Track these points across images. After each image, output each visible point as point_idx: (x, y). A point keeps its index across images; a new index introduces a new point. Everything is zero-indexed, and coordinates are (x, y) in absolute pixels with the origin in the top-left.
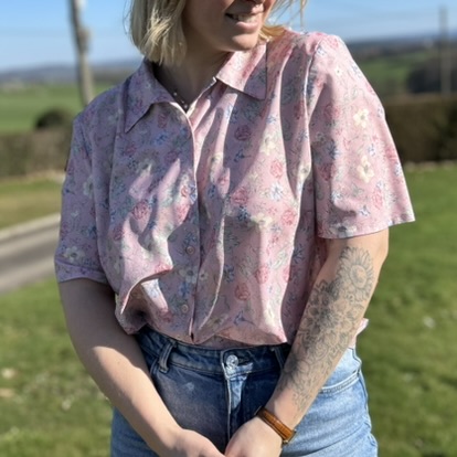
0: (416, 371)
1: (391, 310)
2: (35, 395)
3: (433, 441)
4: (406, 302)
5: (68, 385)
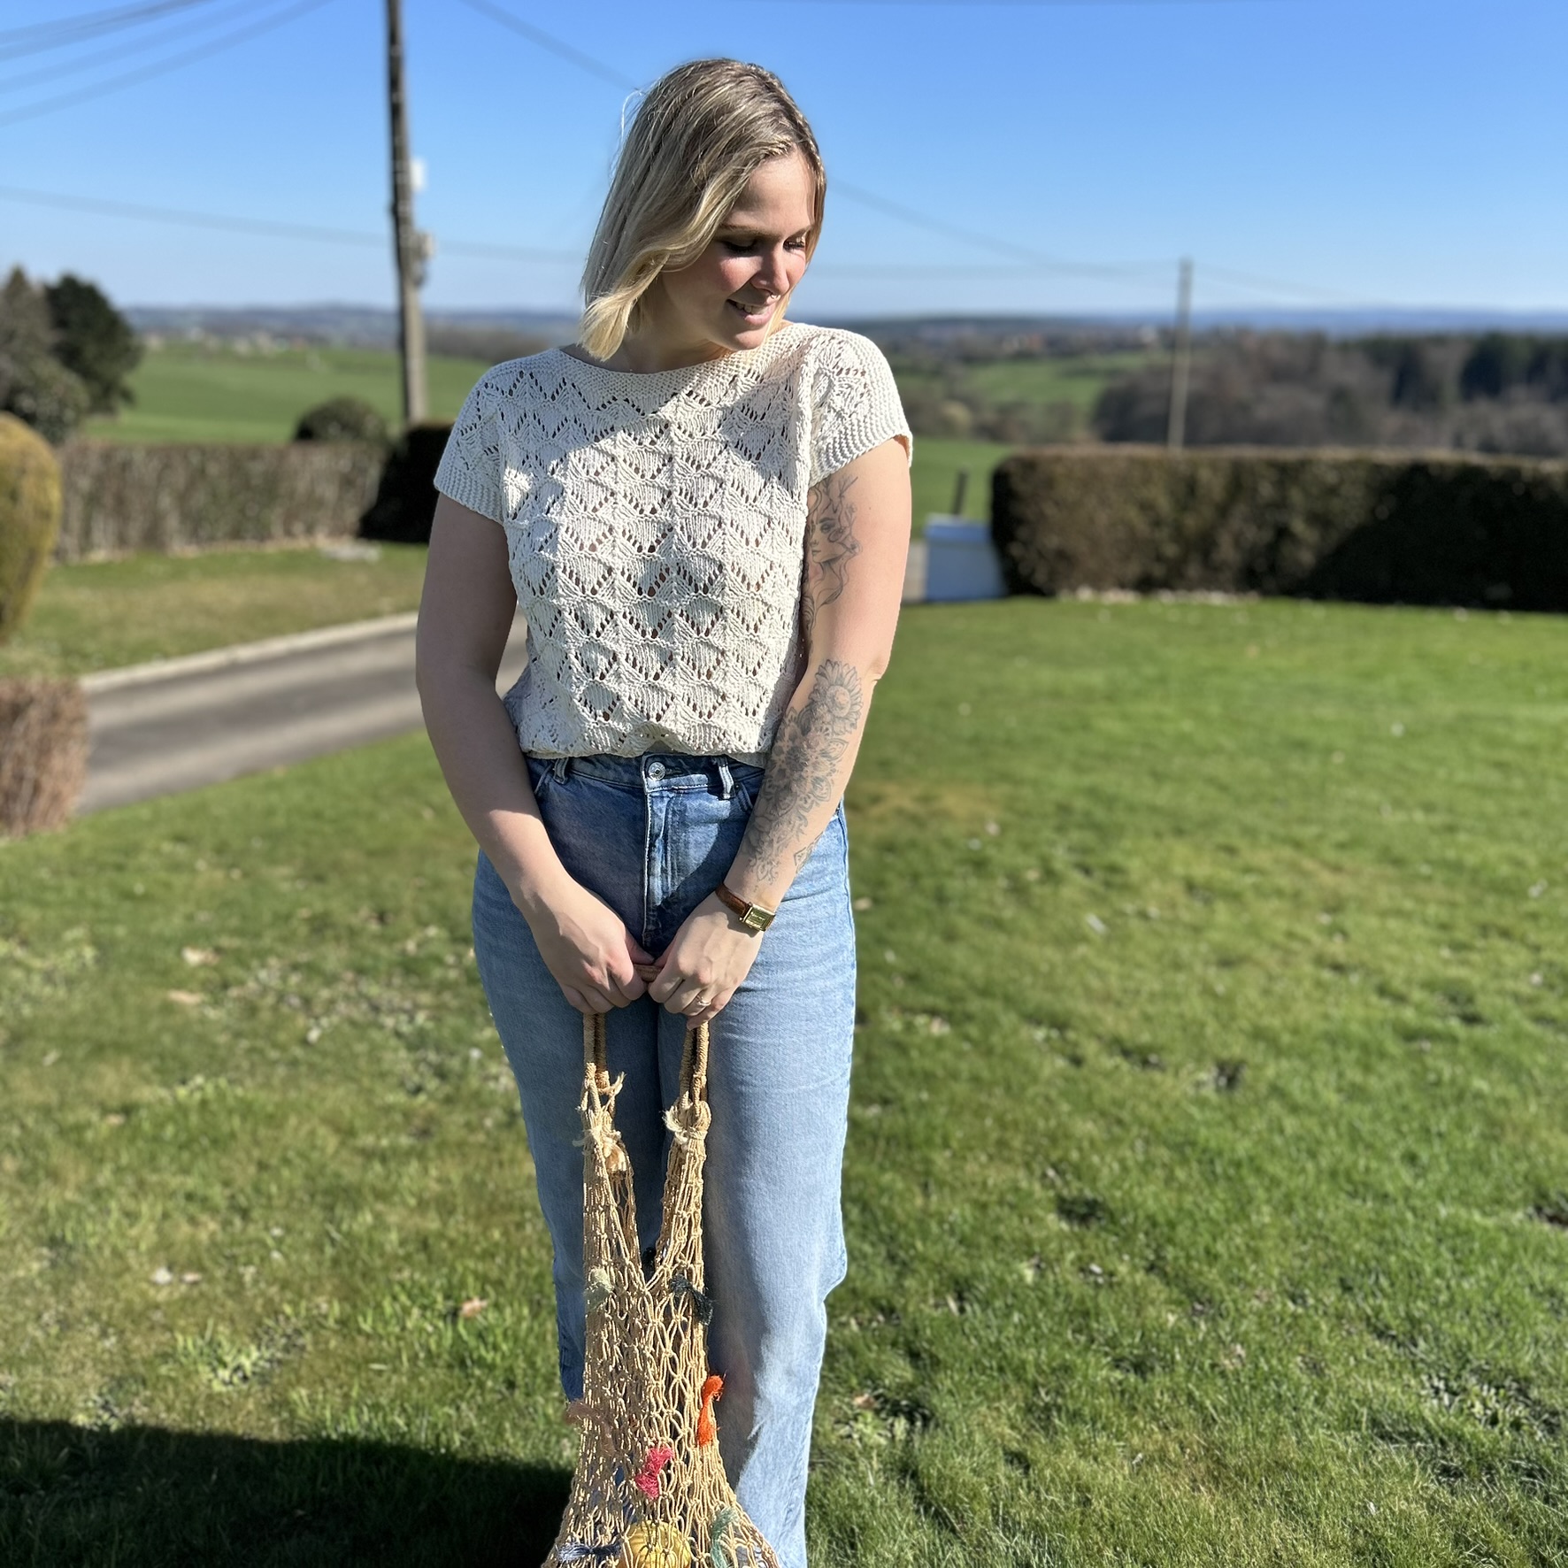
1: (1018, 889)
3: (1084, 1170)
4: (1051, 875)
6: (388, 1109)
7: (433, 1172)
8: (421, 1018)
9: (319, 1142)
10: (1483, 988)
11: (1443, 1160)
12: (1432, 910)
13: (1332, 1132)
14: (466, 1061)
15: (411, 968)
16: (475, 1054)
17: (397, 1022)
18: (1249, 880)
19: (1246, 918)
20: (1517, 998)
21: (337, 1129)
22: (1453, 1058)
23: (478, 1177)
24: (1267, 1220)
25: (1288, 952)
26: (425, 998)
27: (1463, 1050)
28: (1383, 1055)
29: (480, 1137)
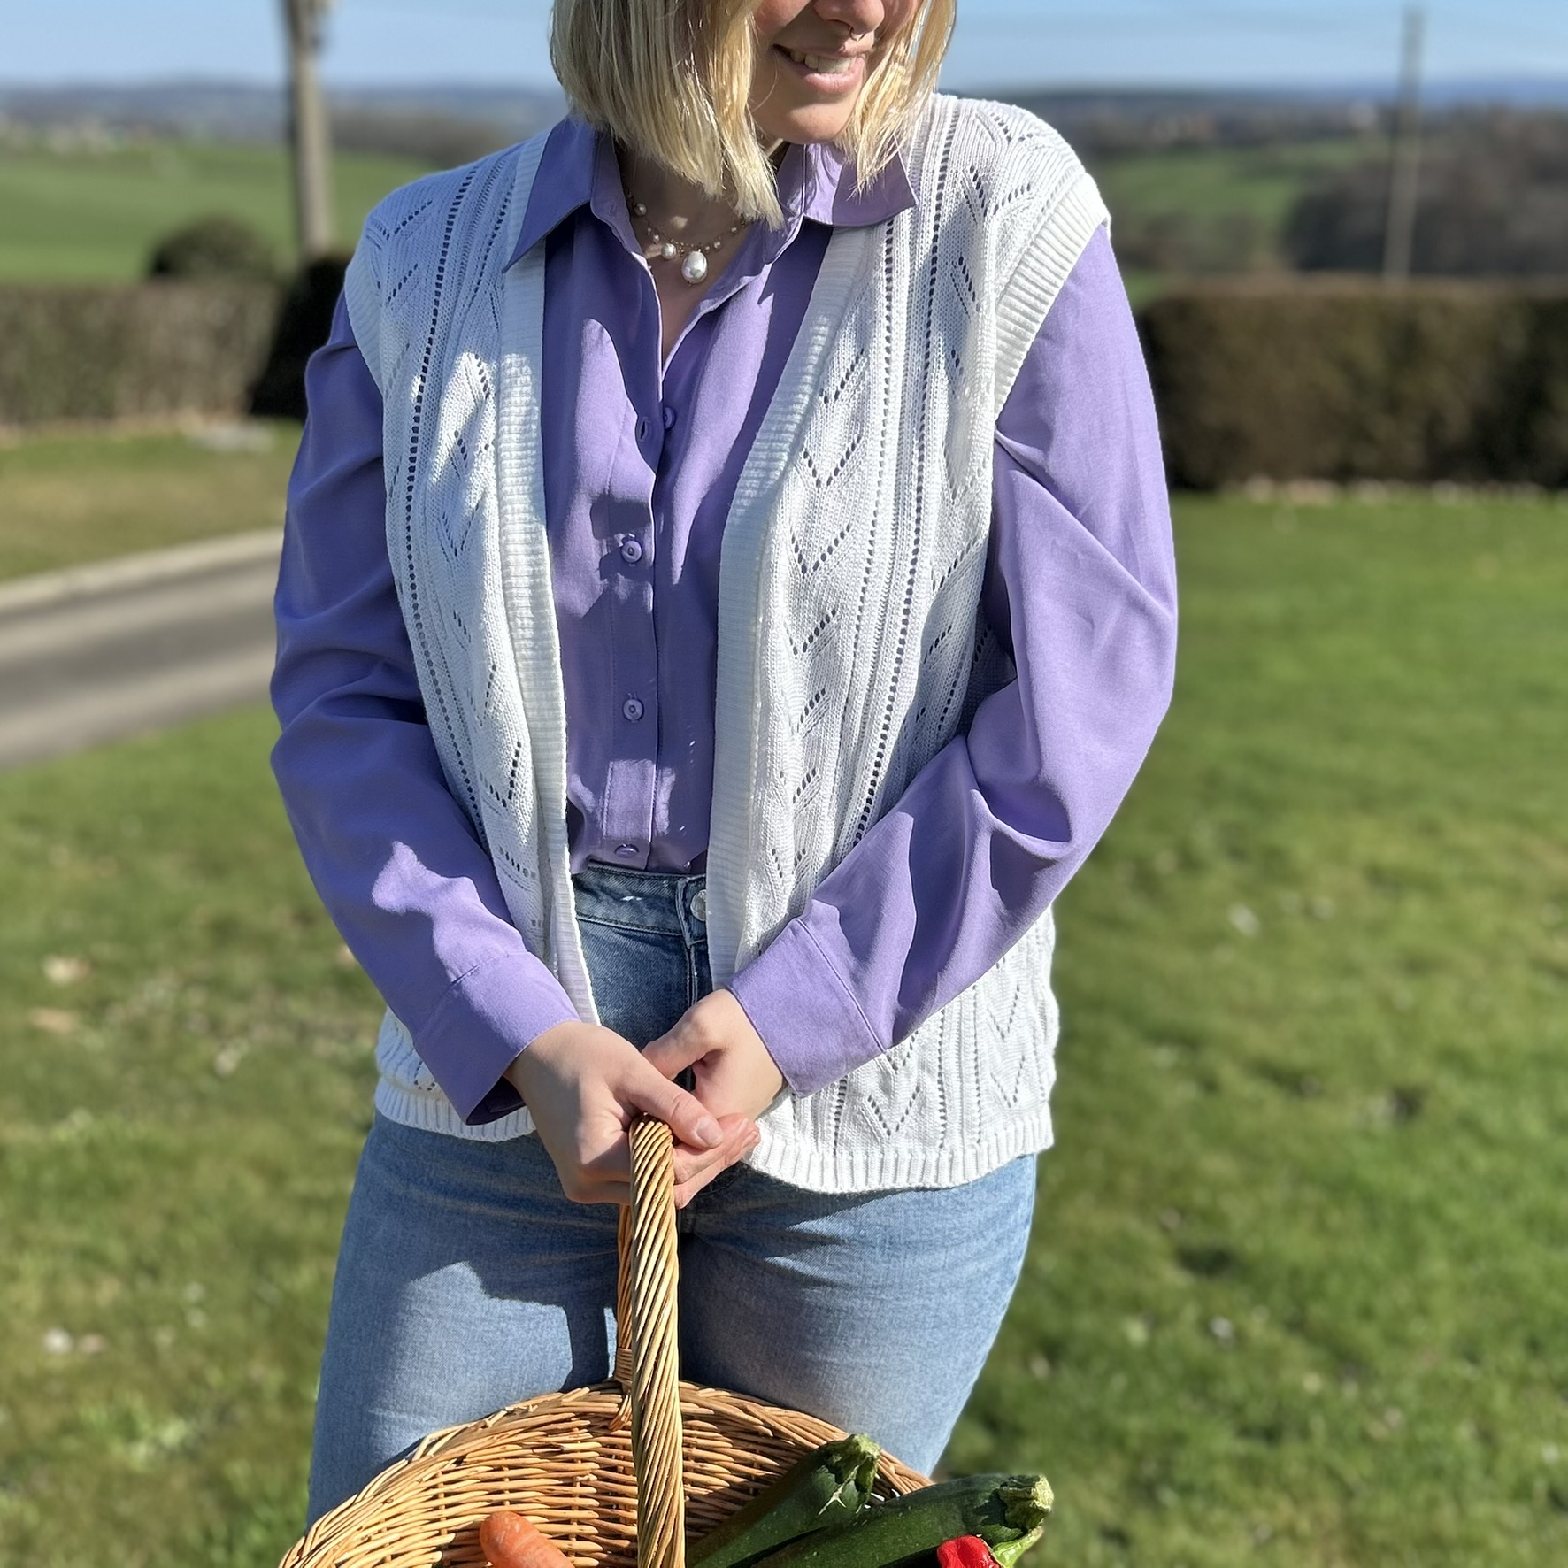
0: (1189, 1042)
1: (1146, 881)
2: (139, 1032)
3: (1211, 1217)
4: (1190, 863)
5: (234, 1014)
9: (242, 1190)
17: (332, 1047)
21: (264, 1173)
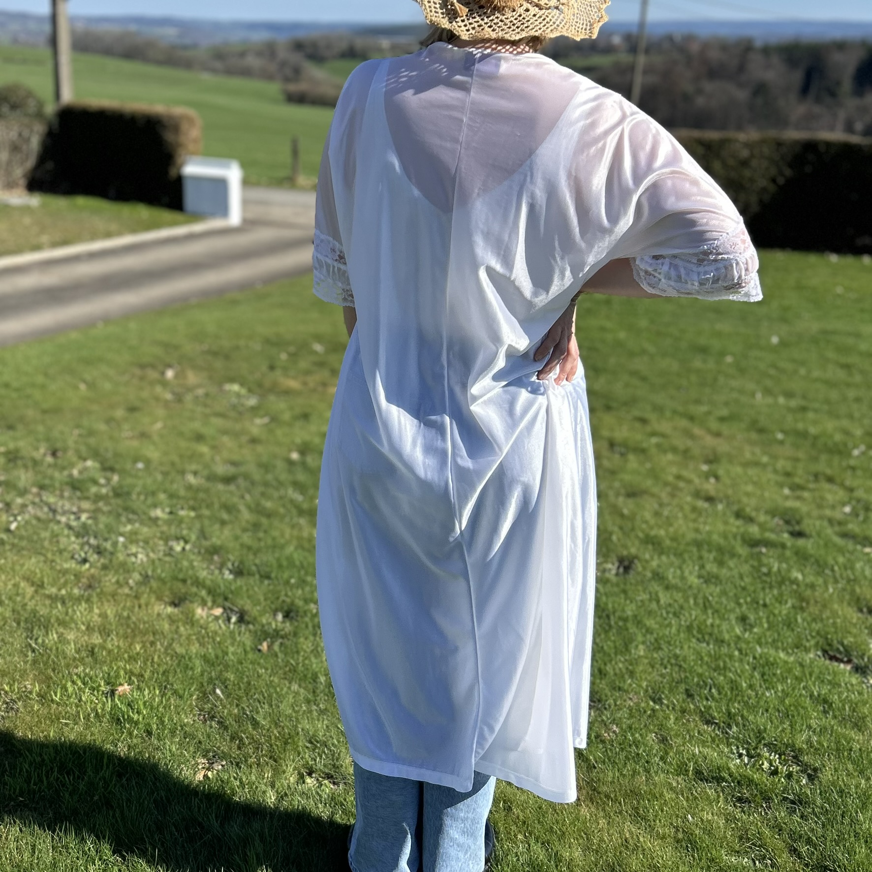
5: (18, 501)
6: (65, 572)
7: (96, 611)
8: (84, 517)
9: (20, 591)
10: (809, 514)
11: (764, 620)
12: (781, 464)
13: (692, 601)
14: (115, 544)
15: (75, 485)
16: (121, 539)
17: (69, 519)
18: (654, 440)
19: (648, 465)
20: (831, 521)
21: (33, 584)
22: (782, 558)
23: (125, 614)
24: (642, 653)
25: (676, 488)
26: (86, 505)
27: (788, 553)
28: (733, 555)
29: (127, 590)
